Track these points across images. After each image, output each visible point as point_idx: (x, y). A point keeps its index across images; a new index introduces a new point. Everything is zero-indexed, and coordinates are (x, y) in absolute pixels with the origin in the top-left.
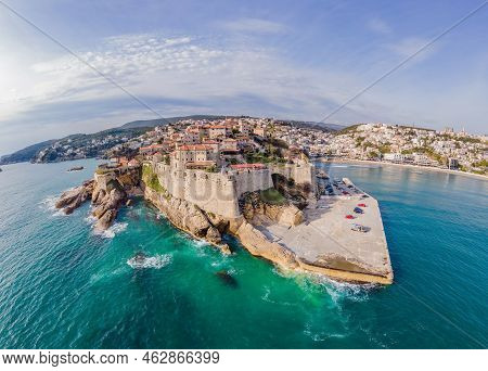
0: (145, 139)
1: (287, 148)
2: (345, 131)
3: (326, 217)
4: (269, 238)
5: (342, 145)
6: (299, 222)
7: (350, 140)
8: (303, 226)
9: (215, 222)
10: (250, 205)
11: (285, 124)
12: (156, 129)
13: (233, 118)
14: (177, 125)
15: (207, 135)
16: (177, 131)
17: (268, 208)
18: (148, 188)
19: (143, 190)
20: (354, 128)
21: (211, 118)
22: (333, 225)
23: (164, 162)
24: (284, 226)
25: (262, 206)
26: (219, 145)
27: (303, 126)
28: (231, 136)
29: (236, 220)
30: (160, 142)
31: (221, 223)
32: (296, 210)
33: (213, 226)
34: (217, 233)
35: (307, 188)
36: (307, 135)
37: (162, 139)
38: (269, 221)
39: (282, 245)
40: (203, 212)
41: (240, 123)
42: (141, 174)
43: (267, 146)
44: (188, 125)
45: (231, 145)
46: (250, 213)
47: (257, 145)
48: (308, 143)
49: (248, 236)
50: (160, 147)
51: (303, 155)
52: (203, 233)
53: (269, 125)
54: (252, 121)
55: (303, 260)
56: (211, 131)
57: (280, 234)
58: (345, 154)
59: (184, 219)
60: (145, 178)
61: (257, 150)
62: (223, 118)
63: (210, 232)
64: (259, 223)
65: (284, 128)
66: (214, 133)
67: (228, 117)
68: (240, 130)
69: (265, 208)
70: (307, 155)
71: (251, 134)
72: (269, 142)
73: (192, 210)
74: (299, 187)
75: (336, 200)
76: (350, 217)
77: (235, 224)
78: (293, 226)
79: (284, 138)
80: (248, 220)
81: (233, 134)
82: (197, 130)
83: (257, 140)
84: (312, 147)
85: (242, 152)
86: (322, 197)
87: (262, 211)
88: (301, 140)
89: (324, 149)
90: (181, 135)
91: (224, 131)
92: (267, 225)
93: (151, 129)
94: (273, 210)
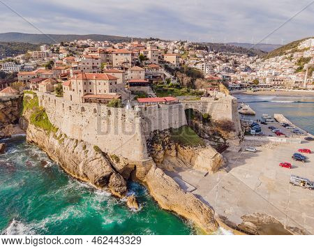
0: (27, 60)
1: (203, 78)
2: (280, 51)
3: (252, 163)
4: (182, 187)
5: (273, 72)
6: (217, 168)
7: (286, 63)
8: (222, 173)
9: (119, 166)
10: (160, 146)
11: (201, 48)
12: (43, 48)
13: (140, 40)
14: (72, 45)
15: (109, 61)
16: (72, 54)
17: (180, 149)
18: (31, 127)
19: (24, 129)
20: (293, 46)
21: (114, 40)
22: (262, 174)
23: (55, 93)
24: (200, 172)
25: (173, 147)
26: (124, 74)
27: (222, 50)
28: (138, 64)
29: (144, 164)
30: (49, 66)
31: (126, 168)
32: (214, 152)
33: (117, 172)
34: (121, 181)
35: (227, 127)
36: (227, 61)
37: (52, 62)
38: (182, 165)
39: (198, 196)
40: (104, 155)
41: (149, 48)
42: (21, 108)
43: (179, 75)
44: (86, 46)
45: (137, 75)
46: (161, 156)
47: (168, 75)
48: (229, 71)
49: (157, 183)
50: (49, 73)
51: (221, 86)
52: (104, 181)
53: (183, 49)
54: (162, 45)
55: (224, 219)
56: (114, 56)
57: (195, 181)
58: (278, 82)
59: (81, 166)
60: (27, 113)
61: (168, 81)
62: (129, 40)
63: (113, 179)
64: (171, 168)
65: (199, 53)
66: (118, 60)
67: (135, 39)
68: (149, 56)
69: (177, 150)
70: (227, 86)
71: (162, 61)
72: (182, 71)
73: (92, 153)
74: (217, 124)
75: (265, 142)
76: (288, 165)
77: (143, 169)
78: (211, 173)
79: (199, 66)
80: (158, 163)
81: (140, 61)
82: (96, 55)
83: (168, 69)
84: (232, 76)
85: (150, 84)
86: (246, 138)
87: (174, 153)
88: (220, 67)
89: (249, 78)
90: (77, 59)
91: (129, 58)
92: (180, 170)
93: (36, 48)
94: (186, 152)
